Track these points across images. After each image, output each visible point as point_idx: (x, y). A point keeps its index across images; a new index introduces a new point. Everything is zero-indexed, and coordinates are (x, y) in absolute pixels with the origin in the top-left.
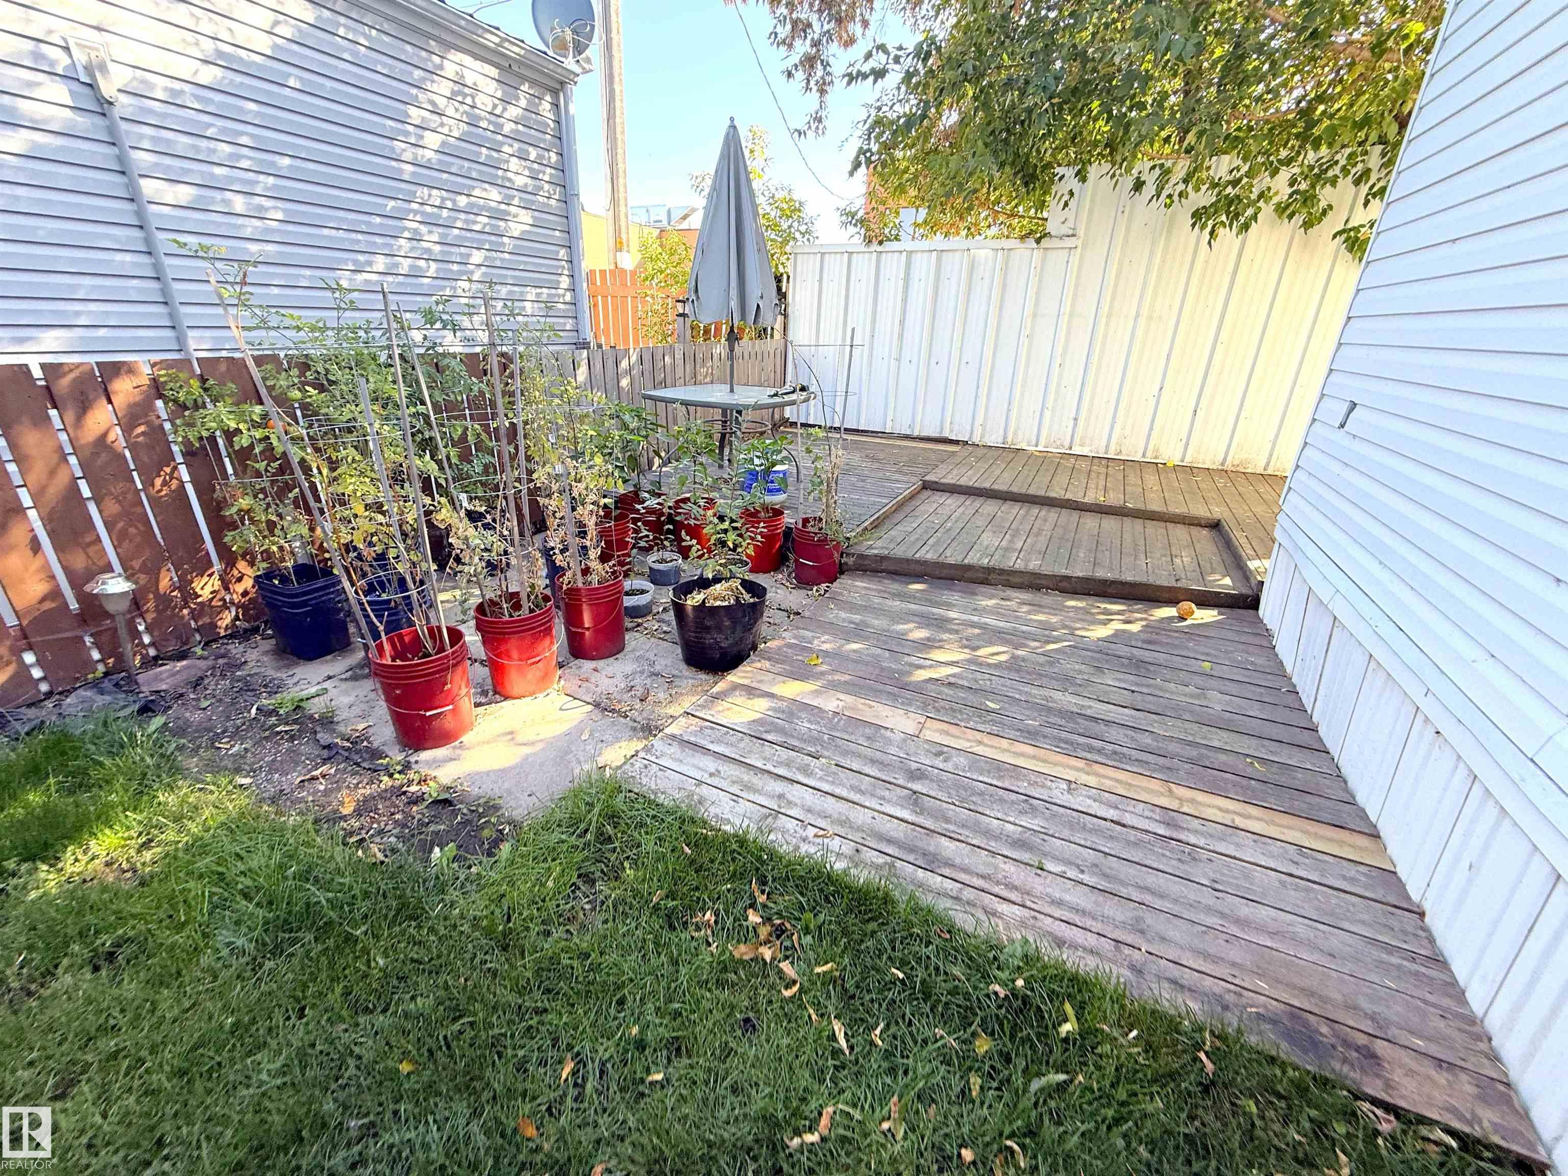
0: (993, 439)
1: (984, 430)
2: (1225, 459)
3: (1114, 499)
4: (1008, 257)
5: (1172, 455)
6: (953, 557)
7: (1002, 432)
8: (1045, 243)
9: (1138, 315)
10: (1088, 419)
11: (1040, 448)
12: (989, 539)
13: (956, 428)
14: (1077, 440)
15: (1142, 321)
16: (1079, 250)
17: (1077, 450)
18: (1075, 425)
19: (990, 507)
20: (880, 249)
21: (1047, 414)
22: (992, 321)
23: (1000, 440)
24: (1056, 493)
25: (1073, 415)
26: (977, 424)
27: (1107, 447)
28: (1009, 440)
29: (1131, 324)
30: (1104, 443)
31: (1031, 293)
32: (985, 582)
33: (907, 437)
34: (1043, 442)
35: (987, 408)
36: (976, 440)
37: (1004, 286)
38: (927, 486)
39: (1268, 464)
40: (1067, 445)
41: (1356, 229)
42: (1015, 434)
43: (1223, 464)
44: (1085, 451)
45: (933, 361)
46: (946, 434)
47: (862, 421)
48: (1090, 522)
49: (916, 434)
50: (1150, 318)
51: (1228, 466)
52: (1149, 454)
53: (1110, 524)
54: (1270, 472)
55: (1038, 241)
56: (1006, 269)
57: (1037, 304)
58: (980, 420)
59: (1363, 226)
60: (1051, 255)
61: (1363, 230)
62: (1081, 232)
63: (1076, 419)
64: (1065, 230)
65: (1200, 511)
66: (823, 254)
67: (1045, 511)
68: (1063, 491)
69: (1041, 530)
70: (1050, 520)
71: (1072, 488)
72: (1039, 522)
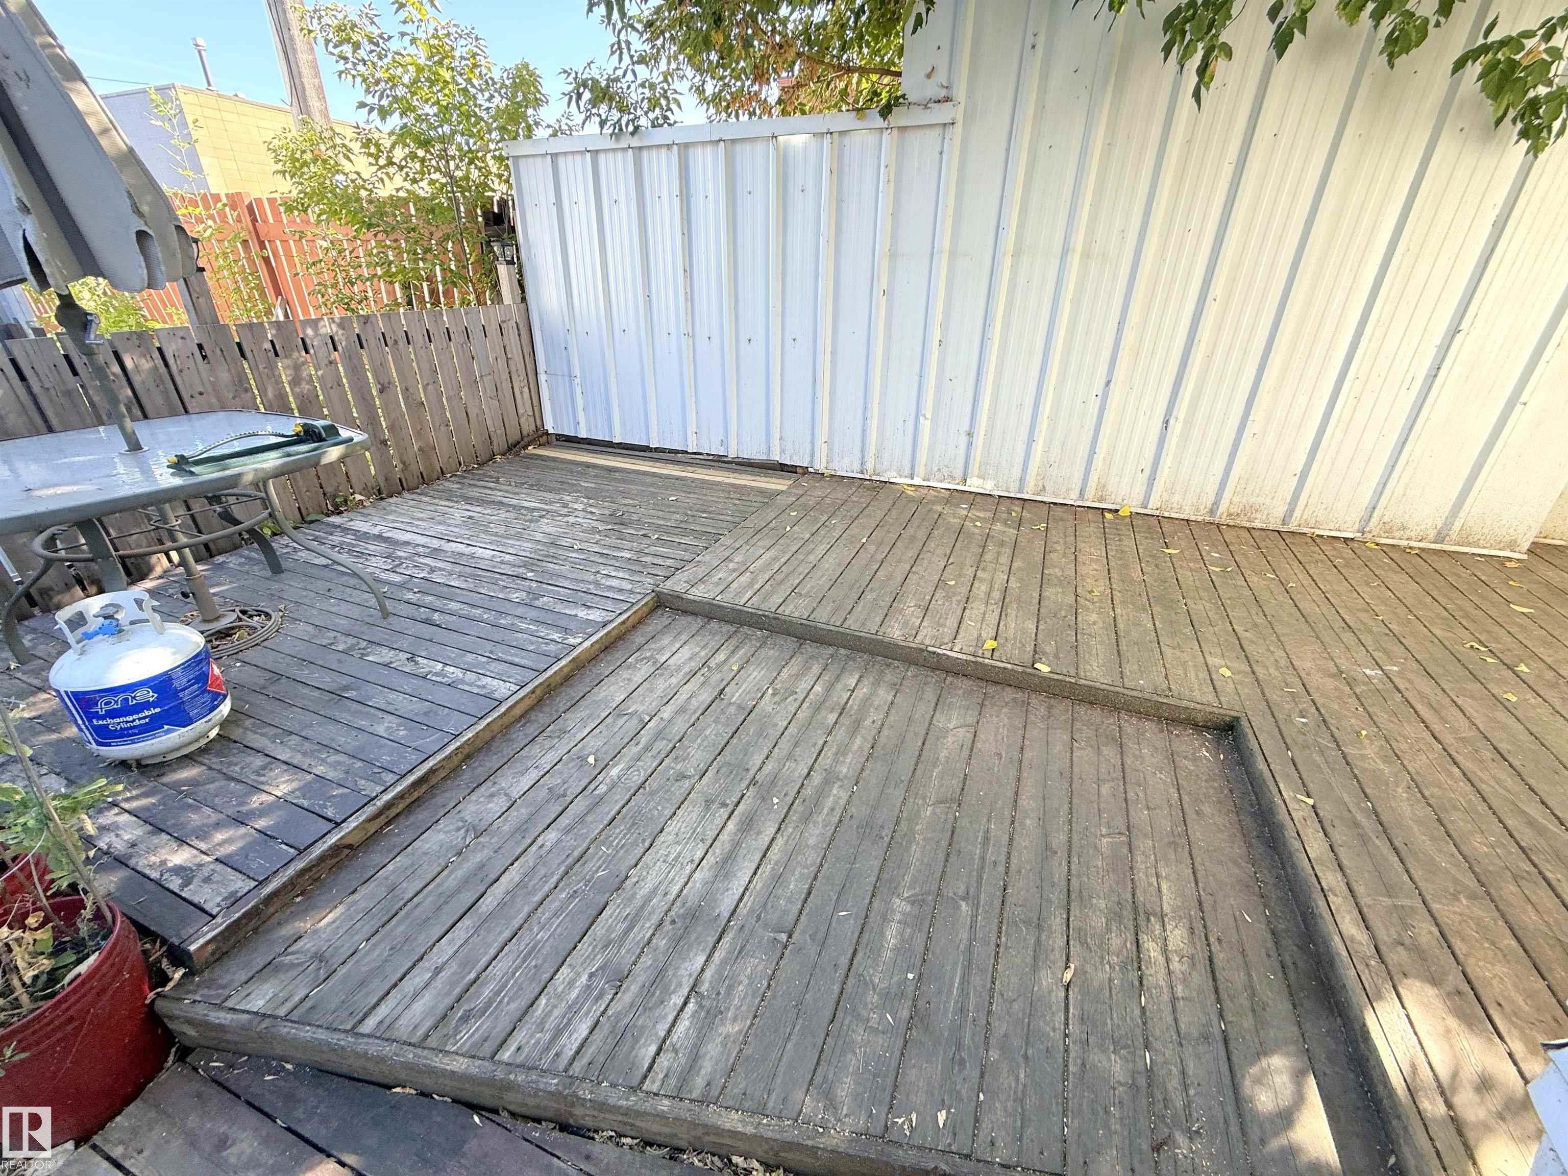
0: (846, 466)
1: (831, 450)
2: (1216, 504)
4: (842, 147)
5: (1127, 495)
7: (857, 454)
8: (898, 117)
9: (1065, 251)
10: (989, 434)
11: (917, 481)
13: (789, 446)
14: (974, 468)
15: (1075, 260)
16: (958, 127)
17: (974, 485)
18: (970, 444)
20: (635, 142)
21: (926, 425)
22: (826, 266)
23: (856, 466)
25: (966, 427)
26: (818, 444)
27: (1022, 480)
28: (869, 466)
29: (1055, 263)
30: (1016, 472)
31: (884, 213)
33: (719, 461)
34: (920, 469)
35: (831, 418)
36: (820, 465)
37: (840, 201)
39: (1291, 511)
40: (958, 473)
41: (1513, 42)
42: (878, 457)
43: (1212, 512)
44: (988, 487)
45: (743, 338)
46: (776, 456)
47: (654, 434)
49: (732, 454)
50: (1087, 255)
51: (1221, 516)
52: (1090, 493)
54: (1292, 527)
55: (886, 112)
56: (838, 172)
57: (894, 238)
58: (822, 434)
59: (1529, 34)
60: (913, 138)
61: (1529, 43)
62: (960, 93)
63: (970, 434)
64: (932, 90)
66: (555, 156)
67: (871, 679)
68: (919, 613)
69: (830, 779)
70: (868, 722)
71: (940, 602)
72: (841, 733)
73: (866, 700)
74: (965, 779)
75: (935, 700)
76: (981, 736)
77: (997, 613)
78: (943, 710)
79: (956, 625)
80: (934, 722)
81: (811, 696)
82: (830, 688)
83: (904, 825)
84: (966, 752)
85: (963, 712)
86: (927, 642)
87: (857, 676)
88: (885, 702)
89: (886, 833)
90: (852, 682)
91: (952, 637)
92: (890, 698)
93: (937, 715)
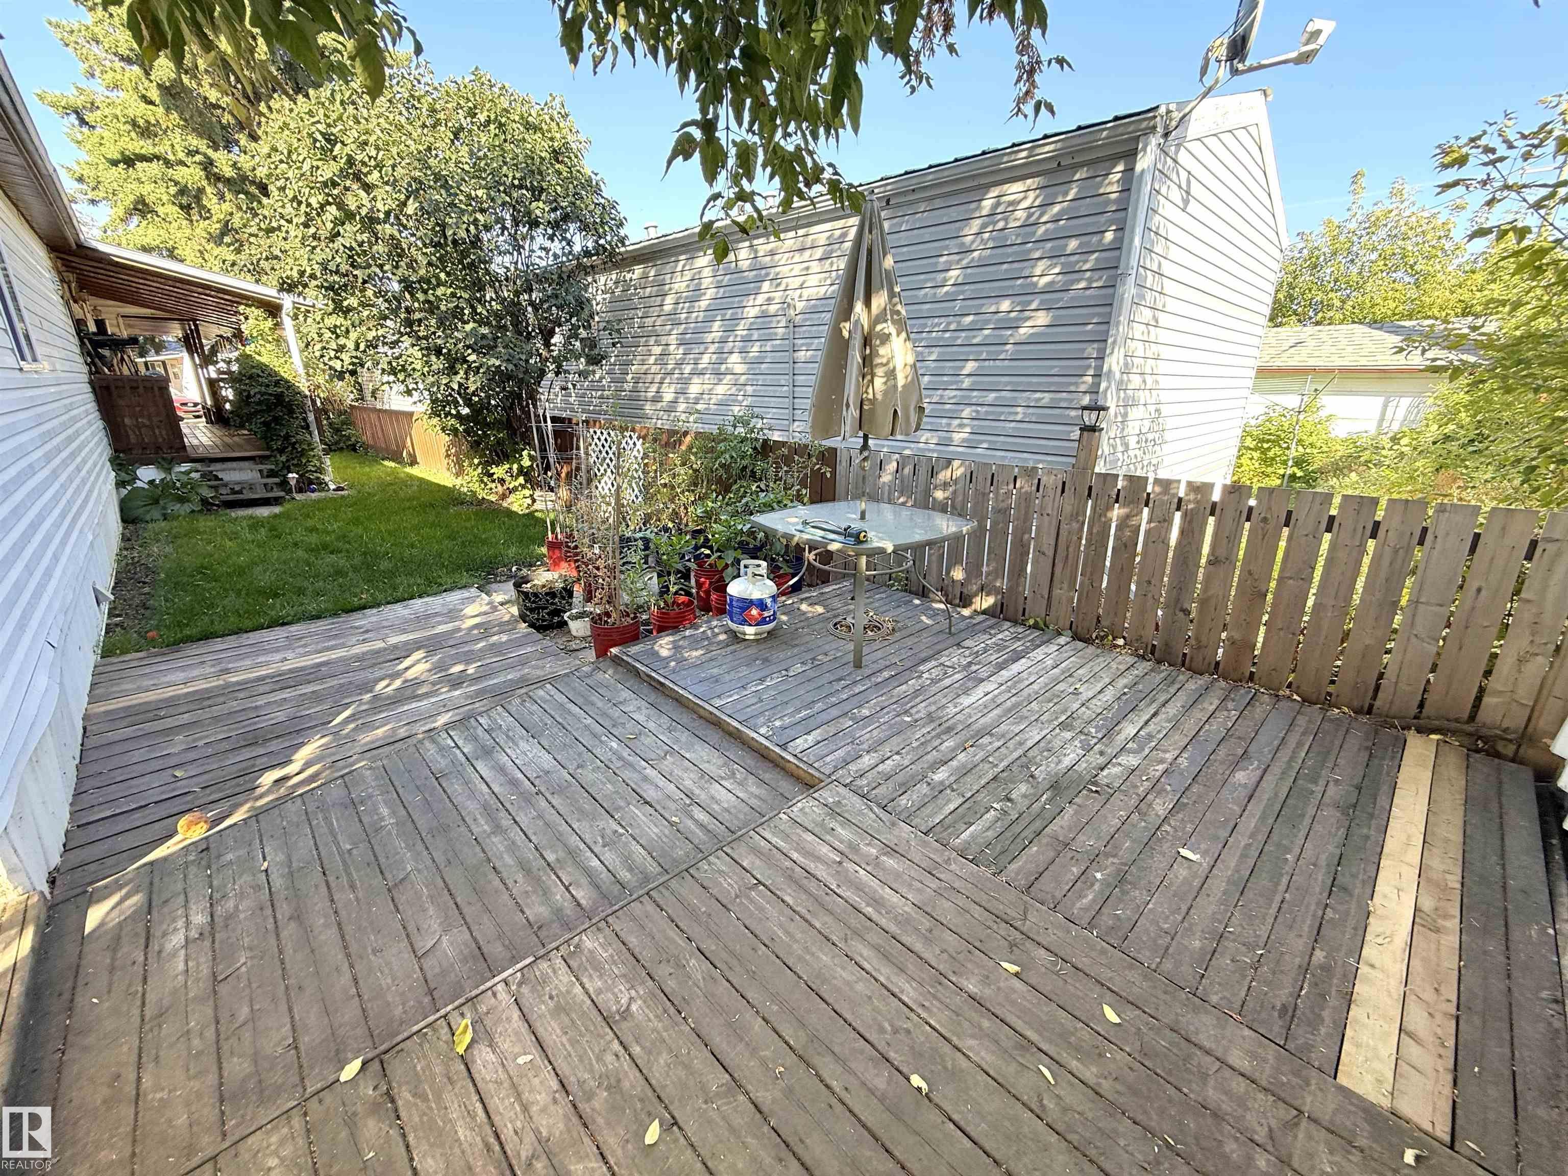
67: (569, 912)
68: (607, 1001)
69: (498, 829)
70: (520, 877)
71: (609, 1058)
72: (529, 854)
73: (546, 893)
74: (396, 906)
75: (485, 950)
76: (407, 955)
77: (507, 1133)
78: (466, 944)
79: (541, 1031)
80: (465, 928)
81: (589, 854)
82: (588, 873)
83: (420, 847)
84: (411, 928)
85: (445, 964)
86: (544, 965)
87: (583, 902)
88: (528, 905)
89: (428, 839)
90: (579, 894)
91: (523, 1002)
92: (528, 912)
93: (467, 935)
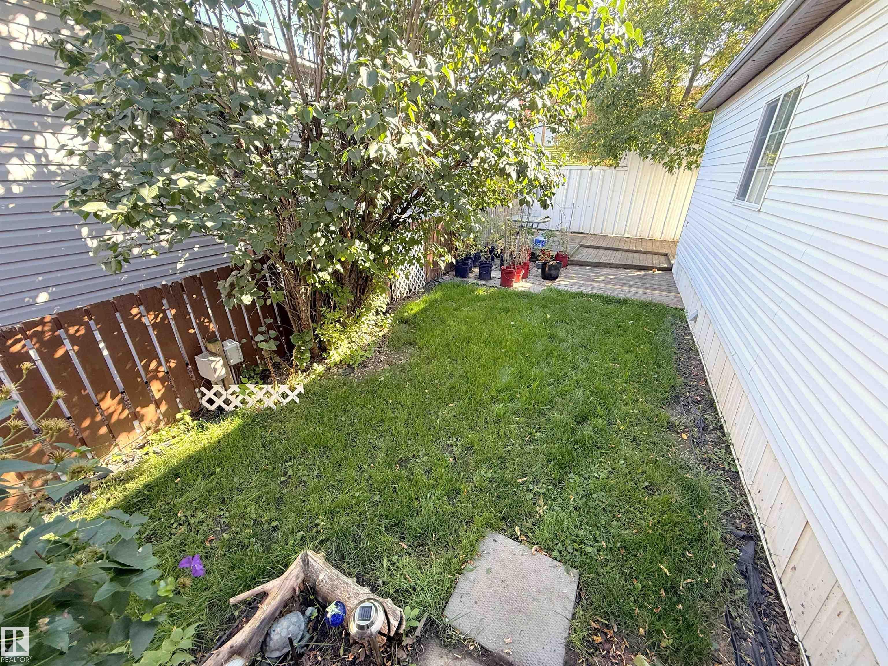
0: (597, 233)
1: (594, 229)
3: (638, 249)
4: (605, 173)
5: (657, 237)
6: (596, 260)
7: (600, 231)
8: (617, 168)
10: (630, 225)
12: (603, 258)
13: (585, 228)
14: (626, 233)
16: (628, 171)
17: (626, 236)
18: (626, 228)
19: (602, 251)
21: (616, 223)
24: (621, 247)
26: (592, 228)
27: (636, 235)
28: (603, 233)
29: (644, 193)
31: (612, 183)
32: (604, 267)
34: (615, 234)
35: (595, 222)
36: (591, 232)
37: (603, 181)
38: (582, 246)
40: (623, 234)
42: (605, 231)
44: (629, 236)
46: (581, 231)
48: (631, 255)
50: (650, 192)
52: (650, 237)
53: (636, 255)
56: (604, 176)
57: (613, 188)
58: (593, 226)
60: (619, 172)
62: (629, 165)
63: (626, 225)
64: (624, 164)
65: (663, 251)
